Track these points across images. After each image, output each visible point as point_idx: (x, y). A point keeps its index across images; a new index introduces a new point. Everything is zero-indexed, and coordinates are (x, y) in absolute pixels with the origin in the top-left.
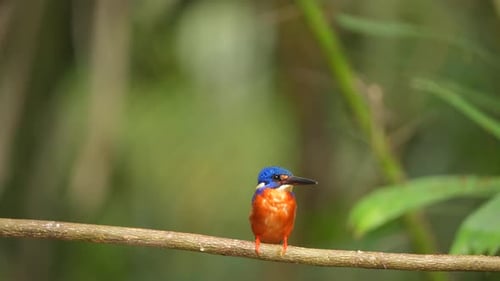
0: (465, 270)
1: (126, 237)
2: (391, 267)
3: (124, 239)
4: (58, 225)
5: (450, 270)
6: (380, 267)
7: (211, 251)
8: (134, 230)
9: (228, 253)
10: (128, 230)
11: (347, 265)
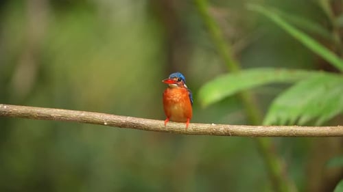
0: (285, 136)
1: (52, 115)
2: (234, 135)
3: (51, 117)
4: (5, 107)
5: (274, 136)
6: (227, 134)
7: (111, 125)
8: (58, 110)
9: (123, 126)
10: (55, 110)
11: (204, 134)
